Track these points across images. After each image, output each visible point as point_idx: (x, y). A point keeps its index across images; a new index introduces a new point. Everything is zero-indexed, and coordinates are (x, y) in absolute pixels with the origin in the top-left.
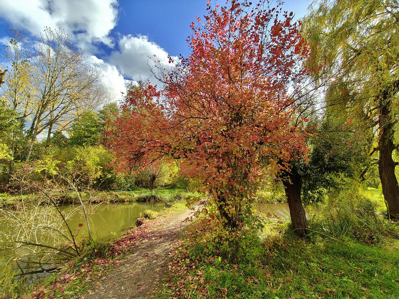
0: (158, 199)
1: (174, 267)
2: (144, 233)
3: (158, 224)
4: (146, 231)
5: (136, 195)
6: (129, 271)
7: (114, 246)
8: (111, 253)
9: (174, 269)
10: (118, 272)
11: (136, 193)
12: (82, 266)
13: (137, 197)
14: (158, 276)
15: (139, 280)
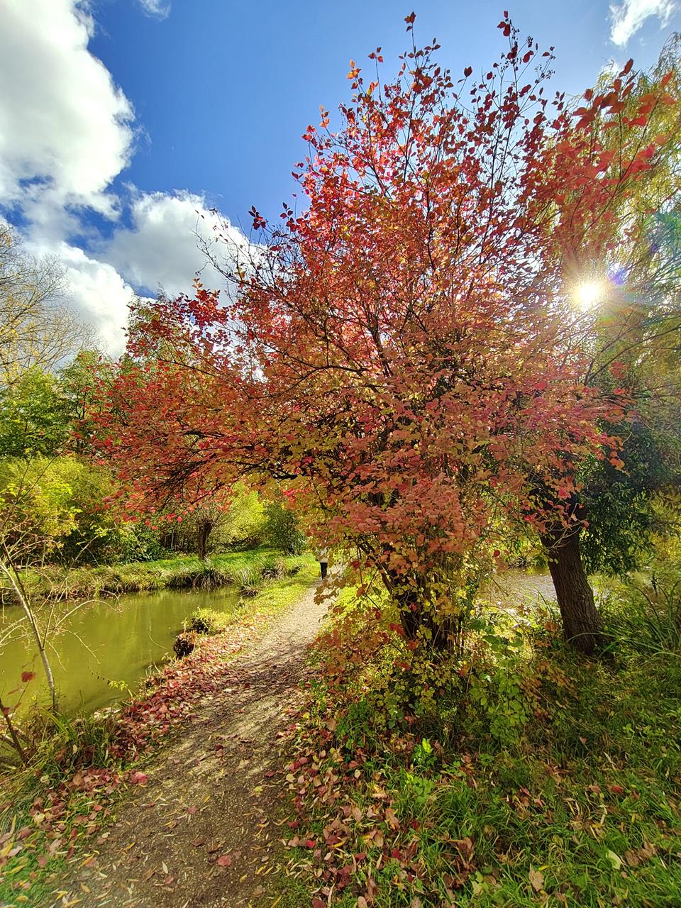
0: (222, 577)
1: (301, 779)
2: (201, 676)
3: (233, 646)
4: (205, 670)
5: (165, 570)
6: (177, 803)
7: (124, 726)
8: (119, 750)
9: (304, 785)
10: (143, 809)
11: (164, 566)
12: (36, 803)
13: (168, 577)
14: (261, 811)
15: (209, 832)
